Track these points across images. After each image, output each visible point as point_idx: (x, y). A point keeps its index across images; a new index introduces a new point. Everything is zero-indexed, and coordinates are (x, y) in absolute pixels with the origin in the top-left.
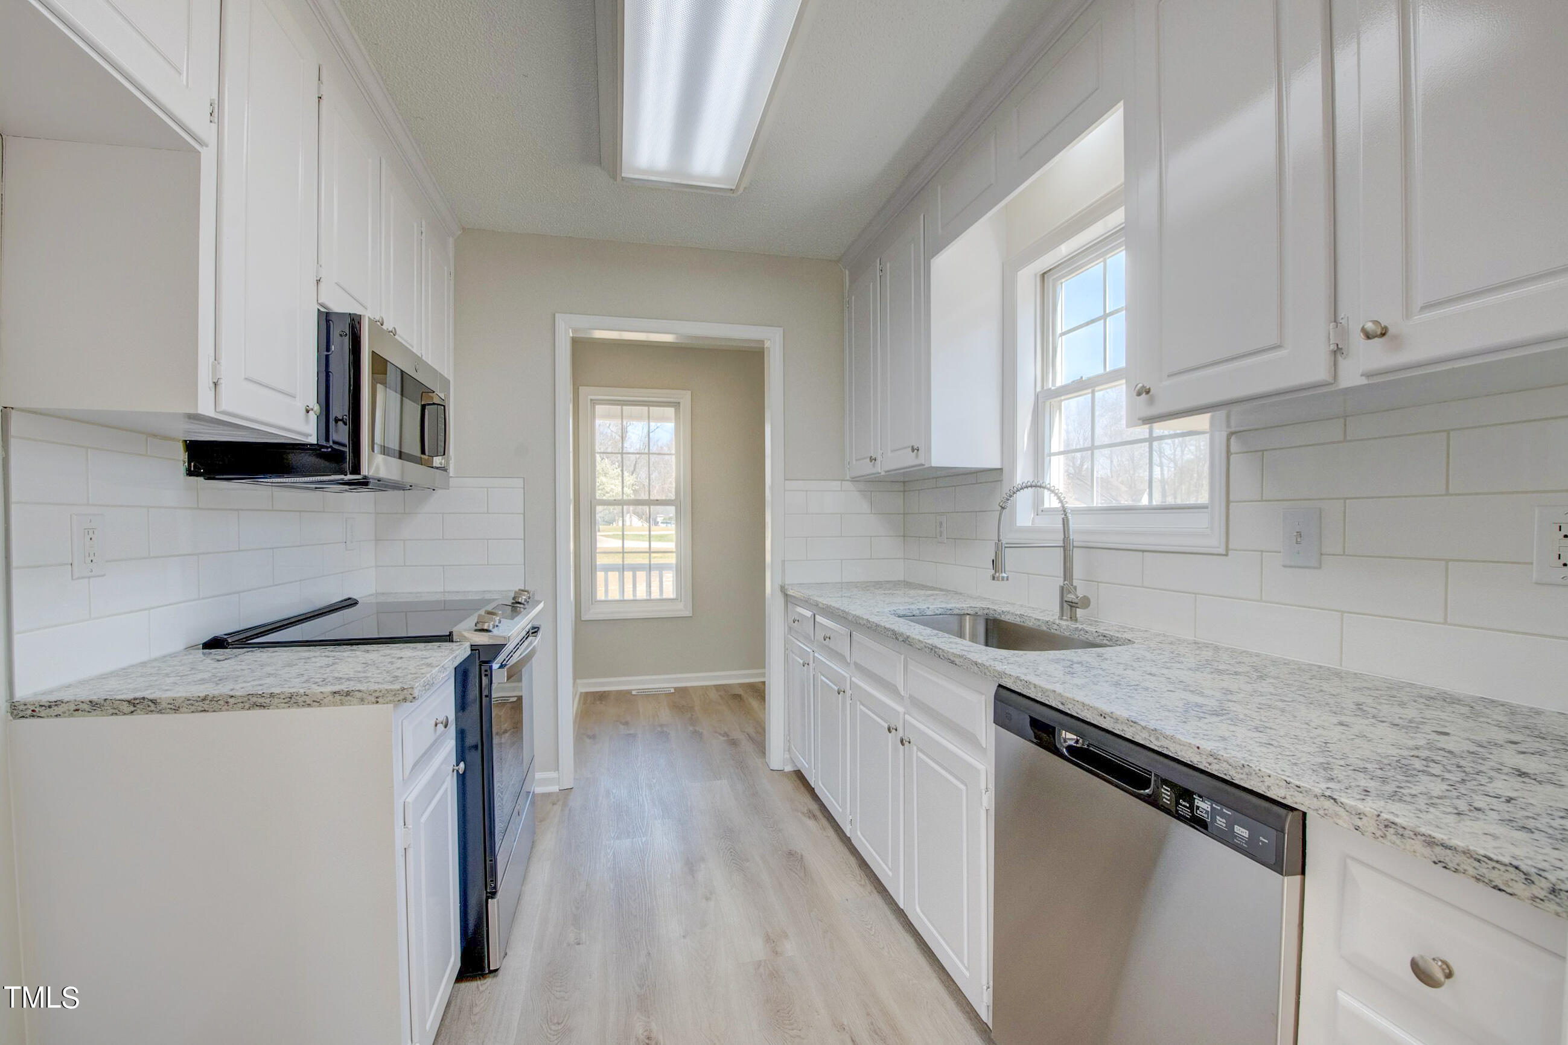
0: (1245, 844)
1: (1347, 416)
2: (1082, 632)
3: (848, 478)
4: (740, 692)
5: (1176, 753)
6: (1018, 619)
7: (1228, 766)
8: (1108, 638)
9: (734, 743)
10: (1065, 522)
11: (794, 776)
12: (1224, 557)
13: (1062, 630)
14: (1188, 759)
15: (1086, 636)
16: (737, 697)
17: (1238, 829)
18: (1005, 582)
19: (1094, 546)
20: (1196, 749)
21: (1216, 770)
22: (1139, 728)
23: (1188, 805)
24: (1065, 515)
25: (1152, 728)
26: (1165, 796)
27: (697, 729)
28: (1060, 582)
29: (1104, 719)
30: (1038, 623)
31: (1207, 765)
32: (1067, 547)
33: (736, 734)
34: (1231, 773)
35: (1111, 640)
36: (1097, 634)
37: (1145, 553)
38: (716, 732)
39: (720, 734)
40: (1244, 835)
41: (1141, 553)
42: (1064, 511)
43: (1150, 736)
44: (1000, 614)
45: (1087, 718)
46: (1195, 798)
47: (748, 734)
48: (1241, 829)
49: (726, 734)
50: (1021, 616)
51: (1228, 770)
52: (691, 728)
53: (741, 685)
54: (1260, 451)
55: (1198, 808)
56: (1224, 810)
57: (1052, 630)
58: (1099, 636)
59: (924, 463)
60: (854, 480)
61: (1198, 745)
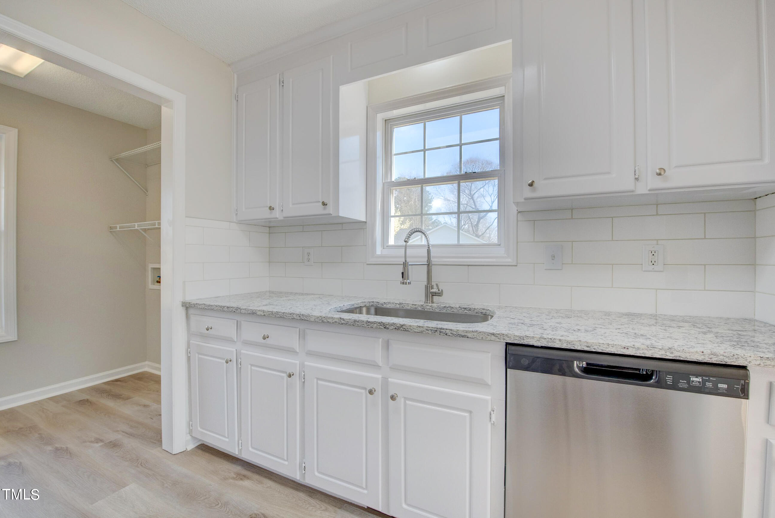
0: (725, 391)
1: (573, 209)
2: (449, 308)
3: (235, 221)
4: (86, 397)
5: (686, 357)
6: (398, 306)
7: (723, 357)
8: (468, 310)
9: (114, 445)
10: (429, 252)
11: (200, 452)
12: (516, 267)
13: (434, 309)
14: (695, 359)
15: (452, 310)
16: (83, 402)
17: (720, 386)
18: (407, 285)
19: (448, 264)
20: (702, 353)
21: (715, 361)
22: (657, 350)
23: (686, 382)
24: (429, 248)
25: (667, 348)
26: (669, 381)
27: (58, 445)
28: (426, 283)
29: (628, 350)
30: (414, 307)
31: (709, 359)
32: (429, 265)
33: (112, 437)
34: (725, 360)
35: (470, 310)
36: (460, 308)
37: (469, 266)
38: (85, 442)
39: (92, 442)
40: (725, 387)
41: (467, 267)
42: (429, 246)
43: (666, 353)
44: (382, 305)
45: (612, 352)
46: (691, 377)
47: (123, 432)
48: (722, 385)
49: (98, 440)
50: (400, 304)
51: (723, 359)
52: (49, 448)
53: (81, 391)
54: (533, 221)
55: (693, 381)
56: (711, 379)
57: (426, 310)
58: (461, 309)
59: (332, 213)
60: (240, 222)
61: (702, 351)
